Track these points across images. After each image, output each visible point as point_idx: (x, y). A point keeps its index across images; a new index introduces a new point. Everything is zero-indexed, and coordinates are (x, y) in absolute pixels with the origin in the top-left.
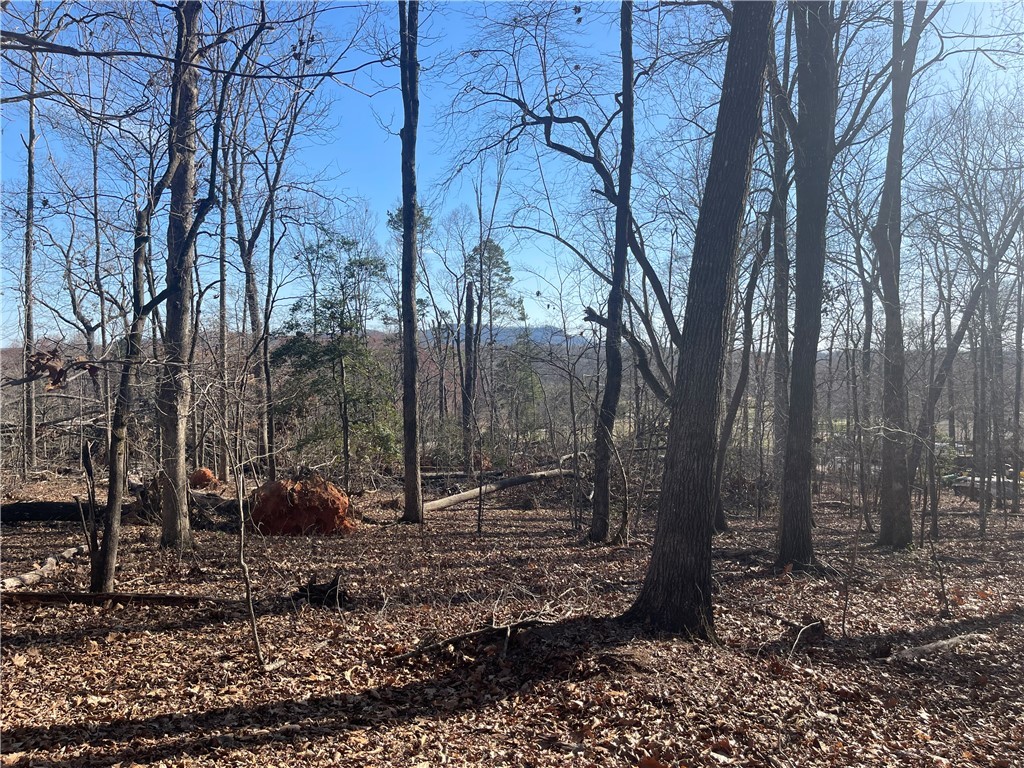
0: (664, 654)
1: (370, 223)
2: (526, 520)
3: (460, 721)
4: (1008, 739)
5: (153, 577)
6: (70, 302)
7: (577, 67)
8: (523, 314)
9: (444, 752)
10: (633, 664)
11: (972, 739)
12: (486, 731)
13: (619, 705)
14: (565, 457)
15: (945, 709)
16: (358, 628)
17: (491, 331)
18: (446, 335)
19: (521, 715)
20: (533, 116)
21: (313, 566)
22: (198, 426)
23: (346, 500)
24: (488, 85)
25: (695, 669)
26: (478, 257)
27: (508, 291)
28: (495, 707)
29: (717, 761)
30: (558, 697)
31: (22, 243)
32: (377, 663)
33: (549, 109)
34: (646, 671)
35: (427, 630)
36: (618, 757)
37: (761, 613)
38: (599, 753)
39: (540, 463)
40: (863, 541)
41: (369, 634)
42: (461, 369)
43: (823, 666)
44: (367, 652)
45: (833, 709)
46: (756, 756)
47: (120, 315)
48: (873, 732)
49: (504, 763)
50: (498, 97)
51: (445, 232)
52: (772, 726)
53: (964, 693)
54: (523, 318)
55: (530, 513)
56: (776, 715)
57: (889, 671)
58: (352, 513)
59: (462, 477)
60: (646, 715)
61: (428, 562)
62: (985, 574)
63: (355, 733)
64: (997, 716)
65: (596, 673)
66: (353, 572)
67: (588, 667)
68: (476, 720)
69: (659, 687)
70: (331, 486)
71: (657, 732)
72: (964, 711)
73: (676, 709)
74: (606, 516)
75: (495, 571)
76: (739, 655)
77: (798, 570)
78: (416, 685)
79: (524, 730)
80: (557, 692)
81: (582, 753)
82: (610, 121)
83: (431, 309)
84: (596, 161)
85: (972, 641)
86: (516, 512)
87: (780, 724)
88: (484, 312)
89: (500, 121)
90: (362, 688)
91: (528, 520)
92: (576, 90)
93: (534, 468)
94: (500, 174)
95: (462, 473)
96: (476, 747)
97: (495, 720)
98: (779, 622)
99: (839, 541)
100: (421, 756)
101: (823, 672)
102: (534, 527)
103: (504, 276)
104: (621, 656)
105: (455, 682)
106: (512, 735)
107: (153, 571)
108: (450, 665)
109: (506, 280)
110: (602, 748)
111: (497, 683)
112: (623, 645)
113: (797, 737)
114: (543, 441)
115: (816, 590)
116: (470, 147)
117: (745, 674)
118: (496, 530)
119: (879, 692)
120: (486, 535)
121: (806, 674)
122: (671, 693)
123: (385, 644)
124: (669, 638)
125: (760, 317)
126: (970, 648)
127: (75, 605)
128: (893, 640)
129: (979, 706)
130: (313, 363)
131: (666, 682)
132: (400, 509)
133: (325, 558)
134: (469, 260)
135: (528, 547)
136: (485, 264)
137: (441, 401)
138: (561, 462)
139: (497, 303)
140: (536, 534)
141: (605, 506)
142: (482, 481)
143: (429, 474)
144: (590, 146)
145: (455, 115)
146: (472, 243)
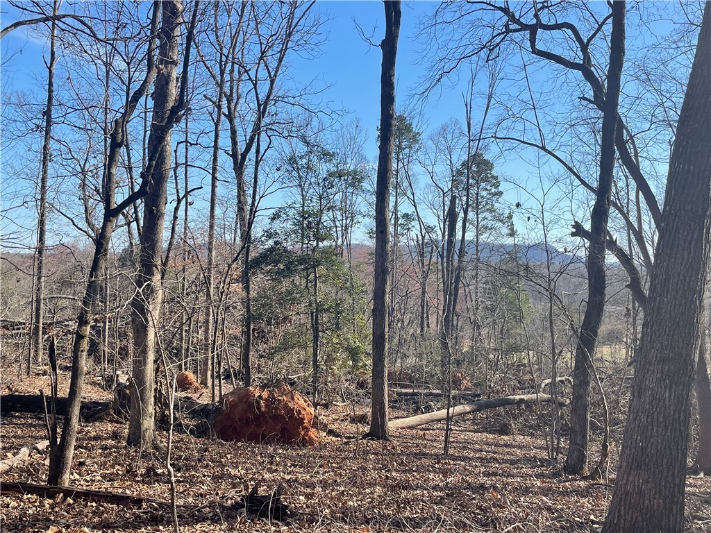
2: (500, 446)
5: (111, 474)
6: (83, 211)
8: (512, 229)
14: (547, 381)
17: (477, 246)
18: (429, 249)
21: (267, 476)
22: (186, 331)
23: (312, 410)
26: (466, 171)
27: (496, 205)
31: (40, 156)
33: (536, 16)
39: (522, 387)
47: (125, 224)
50: (484, 6)
51: (434, 147)
54: (512, 233)
55: (506, 438)
58: (316, 424)
59: (438, 395)
70: (297, 395)
74: (584, 445)
82: (600, 26)
83: (415, 223)
84: (585, 68)
86: (491, 436)
88: (469, 227)
91: (502, 446)
93: (514, 391)
94: (492, 86)
95: (438, 391)
102: (508, 453)
103: (493, 190)
107: (114, 468)
109: (496, 194)
116: (450, 56)
118: (465, 453)
120: (453, 458)
127: (29, 496)
130: (289, 271)
132: (367, 424)
133: (281, 469)
134: (456, 176)
135: (495, 474)
136: (473, 178)
137: (422, 317)
138: (543, 385)
139: (485, 218)
140: (506, 461)
141: (584, 436)
142: (457, 400)
143: (404, 391)
144: (580, 53)
145: (438, 27)
146: (460, 157)
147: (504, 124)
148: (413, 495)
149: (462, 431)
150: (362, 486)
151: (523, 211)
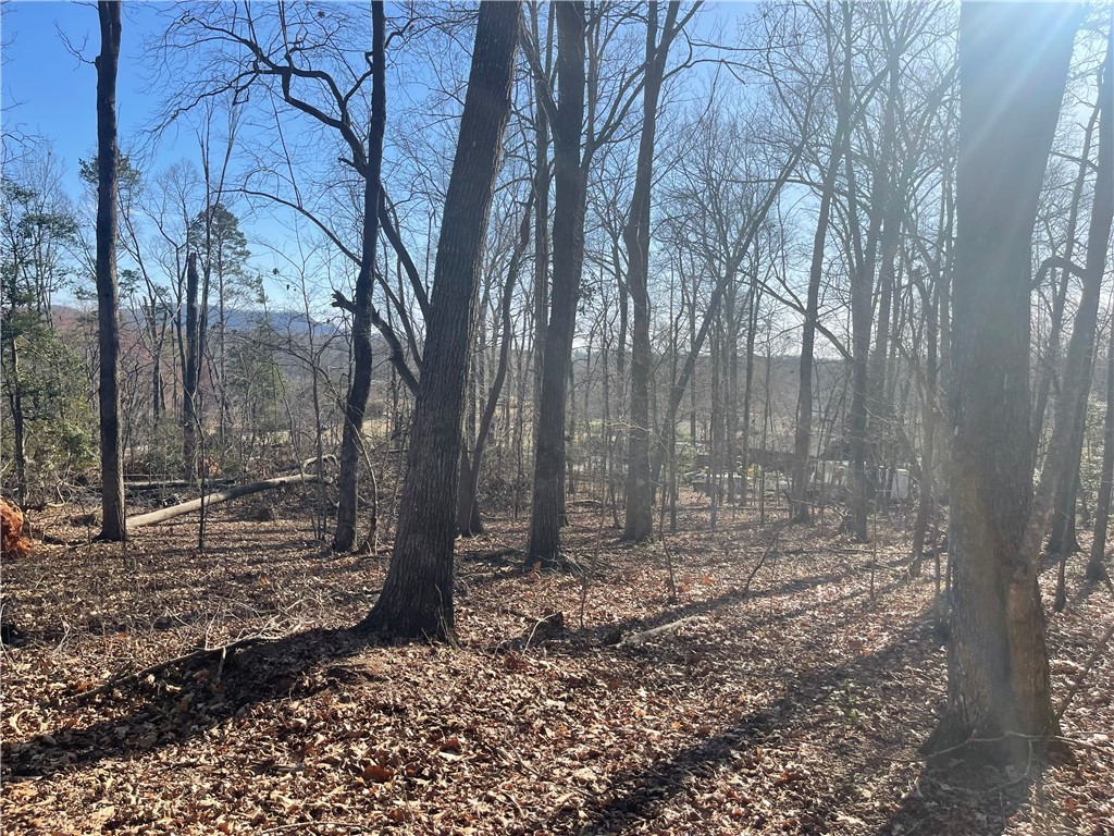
0: (399, 660)
1: (55, 170)
2: (261, 532)
3: (157, 758)
4: (712, 707)
7: (321, 14)
8: (262, 295)
9: (134, 793)
10: (365, 674)
11: (682, 711)
12: (188, 765)
13: (346, 717)
14: (309, 461)
15: (661, 686)
16: (29, 666)
17: (221, 314)
18: (162, 316)
19: (233, 743)
20: (270, 64)
23: (20, 515)
24: (212, 19)
25: (430, 672)
26: (205, 224)
27: (243, 267)
28: (203, 737)
29: (446, 760)
30: (279, 718)
32: (54, 704)
33: (288, 58)
34: (378, 679)
35: (122, 661)
36: (341, 771)
37: (505, 612)
38: (320, 770)
39: (280, 468)
40: (610, 537)
41: (42, 672)
42: (183, 357)
43: (559, 657)
44: (41, 693)
45: (562, 696)
46: (484, 750)
48: (596, 714)
49: (208, 795)
50: (225, 35)
51: (161, 191)
52: (501, 719)
53: (680, 670)
54: (262, 300)
55: (266, 524)
56: (507, 708)
57: (617, 656)
58: (26, 530)
59: (182, 485)
60: (375, 724)
61: (131, 586)
62: (711, 562)
63: (21, 785)
64: (705, 689)
65: (324, 687)
66: (26, 602)
67: (316, 682)
68: (178, 754)
69: (391, 694)
71: (385, 740)
72: (678, 686)
73: (407, 715)
74: (353, 522)
75: (218, 588)
76: (478, 654)
77: (546, 567)
78: (104, 724)
79: (235, 758)
80: (277, 713)
81: (301, 773)
82: (359, 83)
83: (142, 283)
84: (344, 126)
85: (693, 623)
86: (250, 524)
87: (511, 717)
88: (212, 290)
89: (227, 64)
90: (32, 734)
91: (263, 532)
92: (321, 41)
93: (273, 474)
94: (233, 128)
95: (183, 481)
96: (176, 783)
97: (202, 752)
98: (522, 619)
99: (589, 538)
100: (105, 801)
101: (558, 663)
102: (270, 539)
103: (239, 249)
104: (352, 667)
105: (155, 716)
106: (221, 765)
108: (148, 698)
109: (241, 254)
110: (323, 765)
111: (208, 712)
112: (355, 655)
113: (525, 727)
114: (286, 443)
115: (561, 587)
116: (188, 91)
117: (482, 672)
118: (223, 544)
119: (605, 676)
120: (210, 550)
121: (541, 666)
122: (404, 699)
123: (65, 682)
124: (406, 644)
125: (522, 314)
126: (690, 630)
128: (626, 628)
129: (692, 681)
131: (399, 688)
132: (96, 525)
134: (193, 227)
135: (260, 561)
136: (214, 233)
137: (156, 397)
138: (305, 465)
139: (230, 281)
140: (271, 547)
141: (353, 512)
142: (206, 489)
143: (137, 484)
144: (337, 108)
145: (169, 49)
146: (196, 207)
147: (255, 177)
148: (170, 594)
149: (216, 522)
150: (104, 594)
151: (282, 278)
